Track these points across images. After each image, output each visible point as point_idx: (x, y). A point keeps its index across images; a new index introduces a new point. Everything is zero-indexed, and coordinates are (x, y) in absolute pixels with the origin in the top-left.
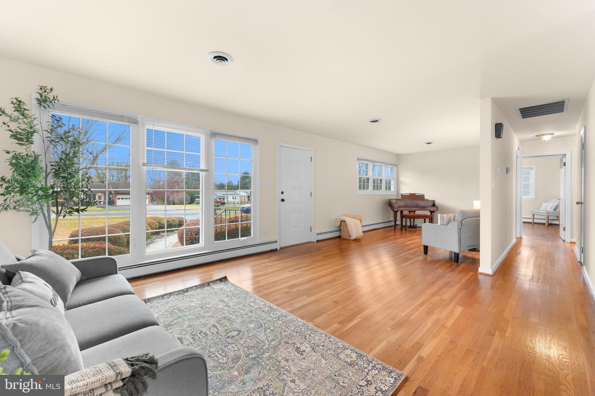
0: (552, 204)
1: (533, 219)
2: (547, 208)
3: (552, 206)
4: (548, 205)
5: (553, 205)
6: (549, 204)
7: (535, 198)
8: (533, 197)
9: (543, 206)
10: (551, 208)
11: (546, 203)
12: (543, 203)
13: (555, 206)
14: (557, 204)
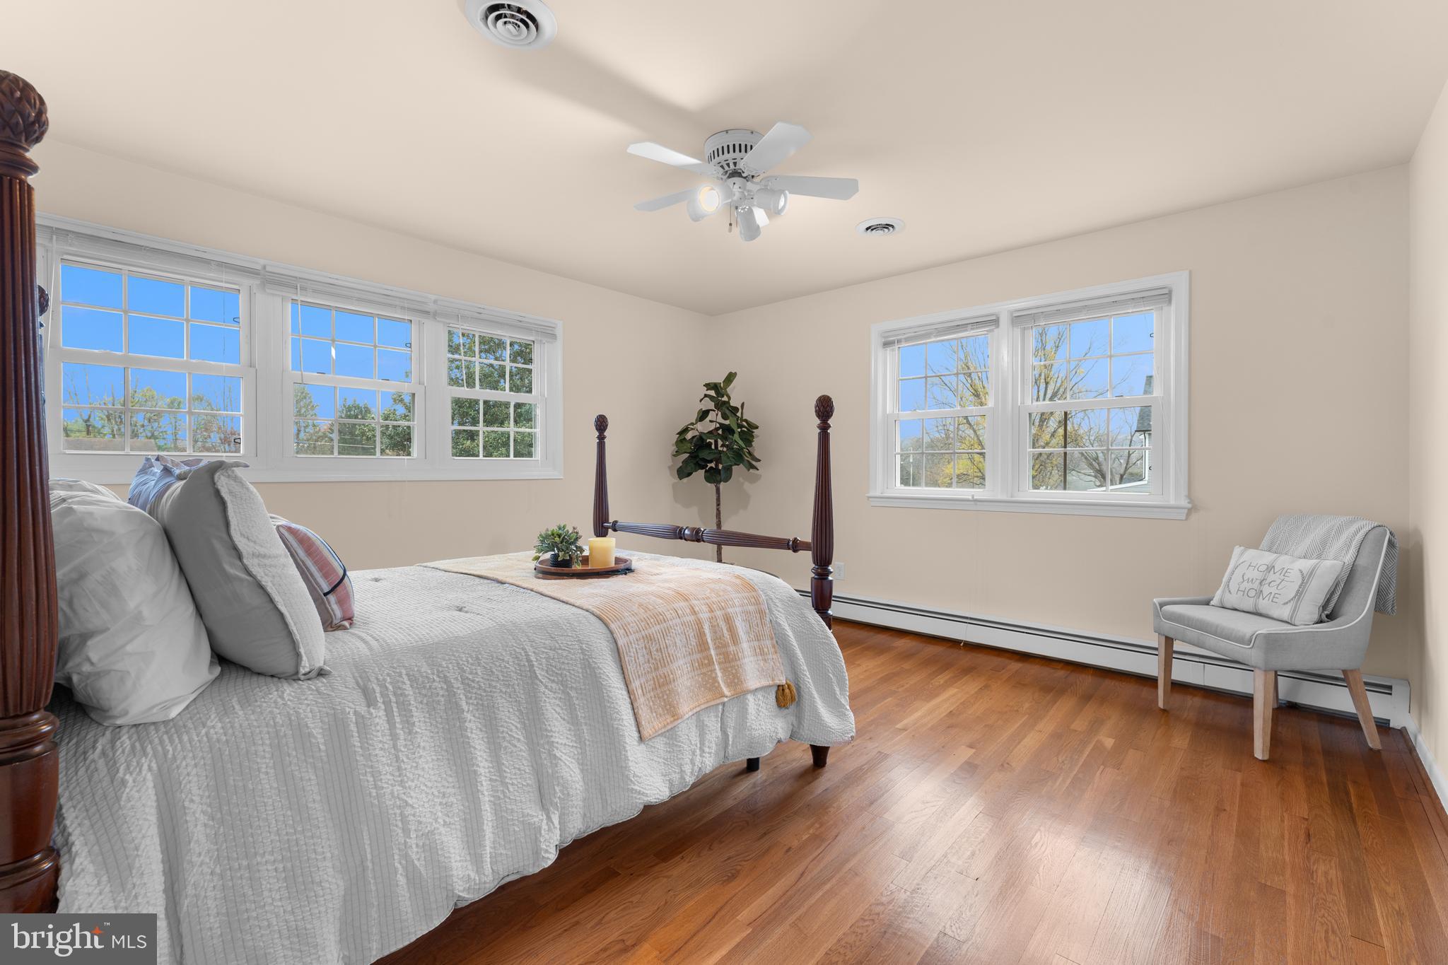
0: (1306, 565)
1: (1162, 651)
2: (1266, 590)
3: (1306, 579)
4: (1270, 568)
5: (1312, 573)
6: (1283, 561)
7: (1184, 502)
8: (1172, 502)
9: (1238, 572)
10: (1299, 594)
11: (1256, 546)
12: (1237, 550)
13: (1329, 581)
14: (1348, 558)
